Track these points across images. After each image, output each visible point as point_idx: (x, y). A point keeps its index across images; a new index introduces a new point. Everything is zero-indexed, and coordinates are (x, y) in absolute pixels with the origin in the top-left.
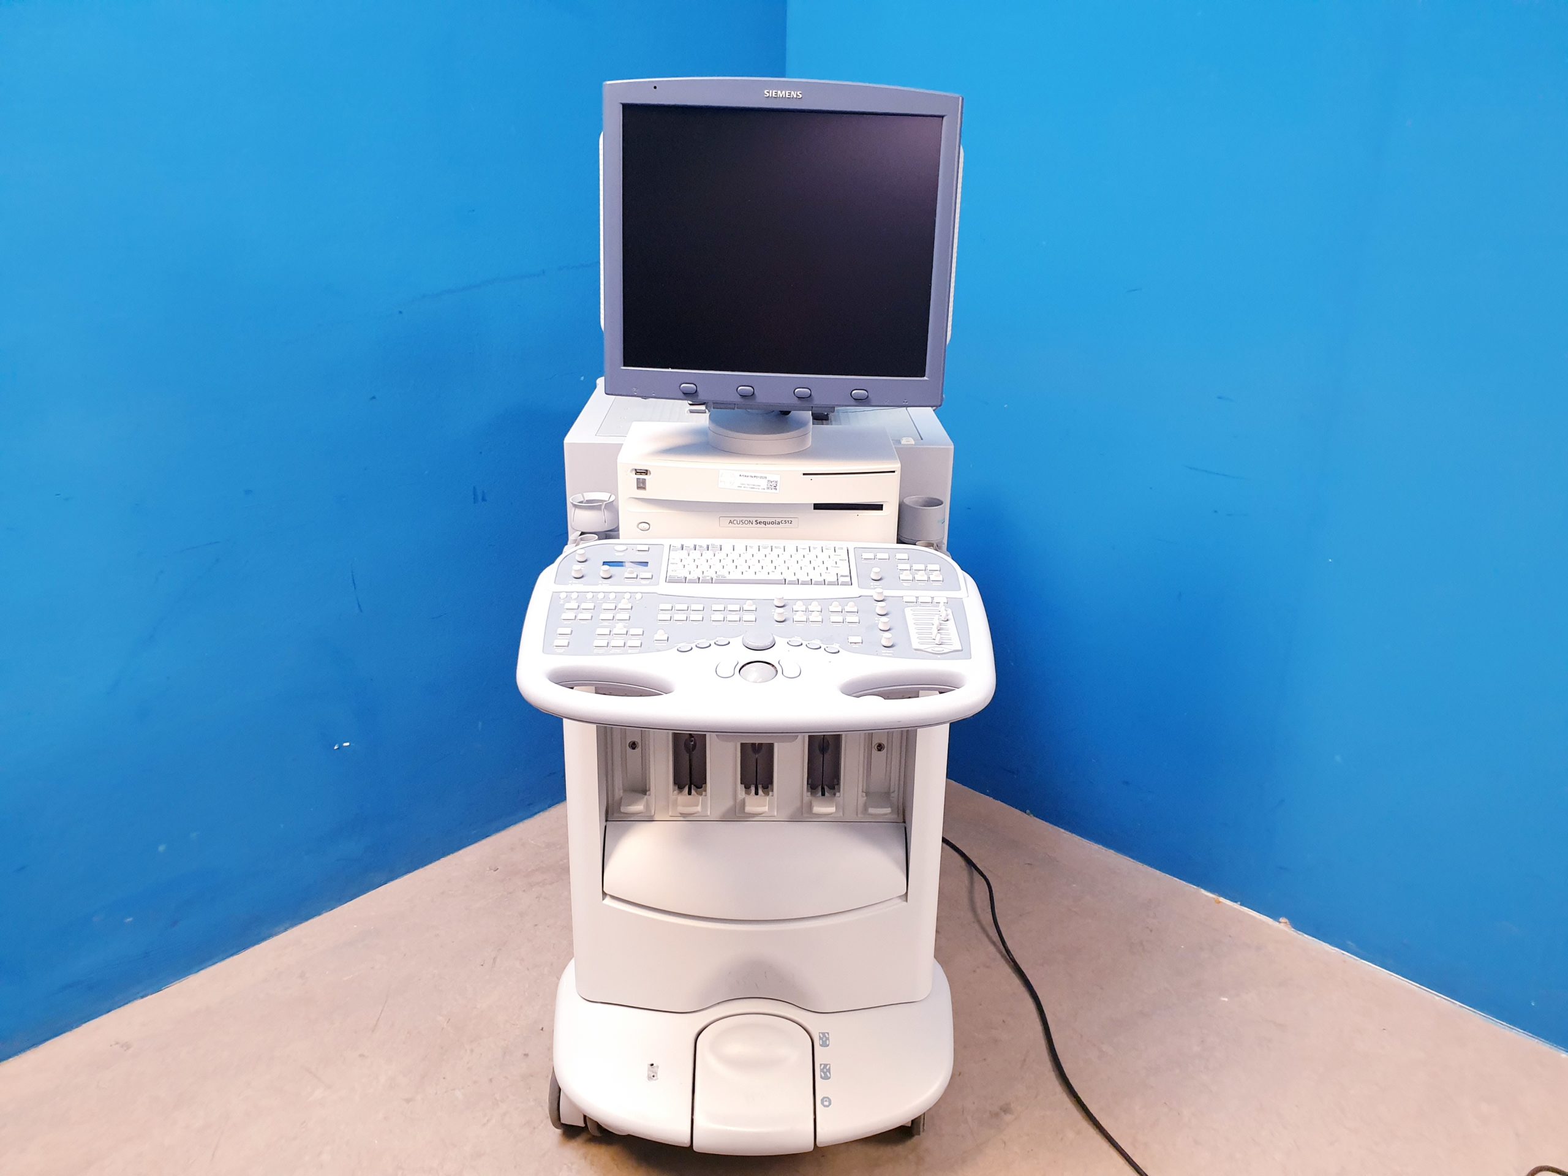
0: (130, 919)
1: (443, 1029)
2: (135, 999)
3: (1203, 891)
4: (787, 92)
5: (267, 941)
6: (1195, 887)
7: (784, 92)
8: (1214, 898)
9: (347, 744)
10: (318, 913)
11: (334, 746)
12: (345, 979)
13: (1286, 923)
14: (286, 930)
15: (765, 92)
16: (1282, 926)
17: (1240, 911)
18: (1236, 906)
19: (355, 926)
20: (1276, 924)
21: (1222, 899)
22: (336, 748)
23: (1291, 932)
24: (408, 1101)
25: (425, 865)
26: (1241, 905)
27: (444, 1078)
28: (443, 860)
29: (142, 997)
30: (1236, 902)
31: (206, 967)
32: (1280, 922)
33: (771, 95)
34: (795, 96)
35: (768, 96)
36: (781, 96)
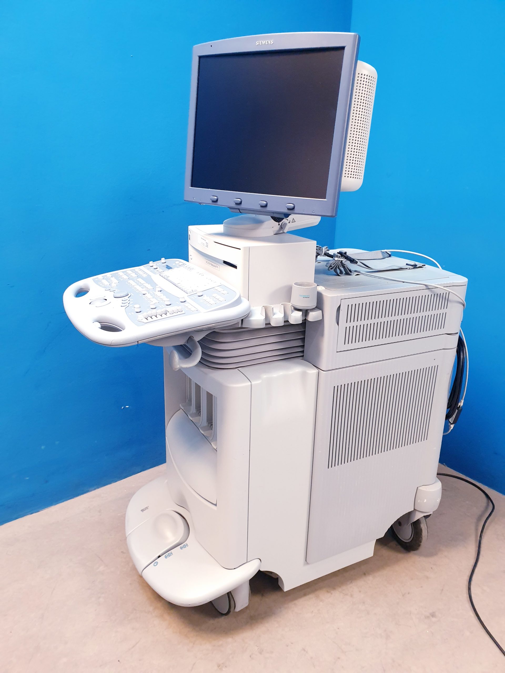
0: (27, 478)
2: (28, 515)
4: (266, 41)
5: (87, 494)
7: (265, 42)
9: (128, 407)
11: (122, 407)
12: (119, 515)
14: (95, 489)
19: (125, 491)
25: (159, 465)
29: (31, 514)
31: (59, 503)
33: (259, 44)
34: (270, 43)
35: (258, 44)
36: (263, 44)
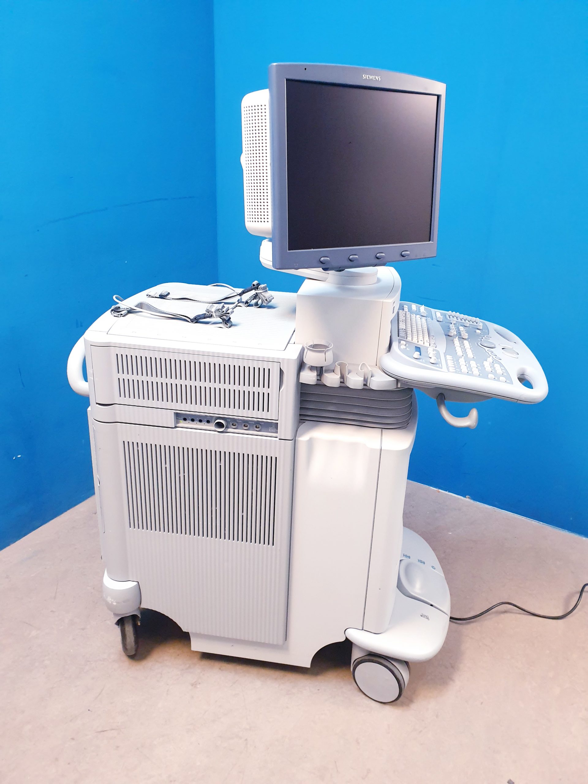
1: (92, 593)
3: (431, 487)
4: (374, 76)
6: (428, 486)
8: (437, 490)
9: (20, 456)
10: (8, 545)
12: (32, 576)
13: (469, 498)
15: (363, 76)
16: (467, 499)
17: (448, 494)
18: (447, 493)
20: (465, 499)
21: (440, 490)
22: (14, 458)
23: (472, 501)
24: (83, 629)
26: (449, 492)
27: (99, 616)
28: (68, 511)
30: (447, 491)
32: (466, 498)
33: (366, 78)
34: (377, 79)
35: (364, 78)
36: (371, 79)
